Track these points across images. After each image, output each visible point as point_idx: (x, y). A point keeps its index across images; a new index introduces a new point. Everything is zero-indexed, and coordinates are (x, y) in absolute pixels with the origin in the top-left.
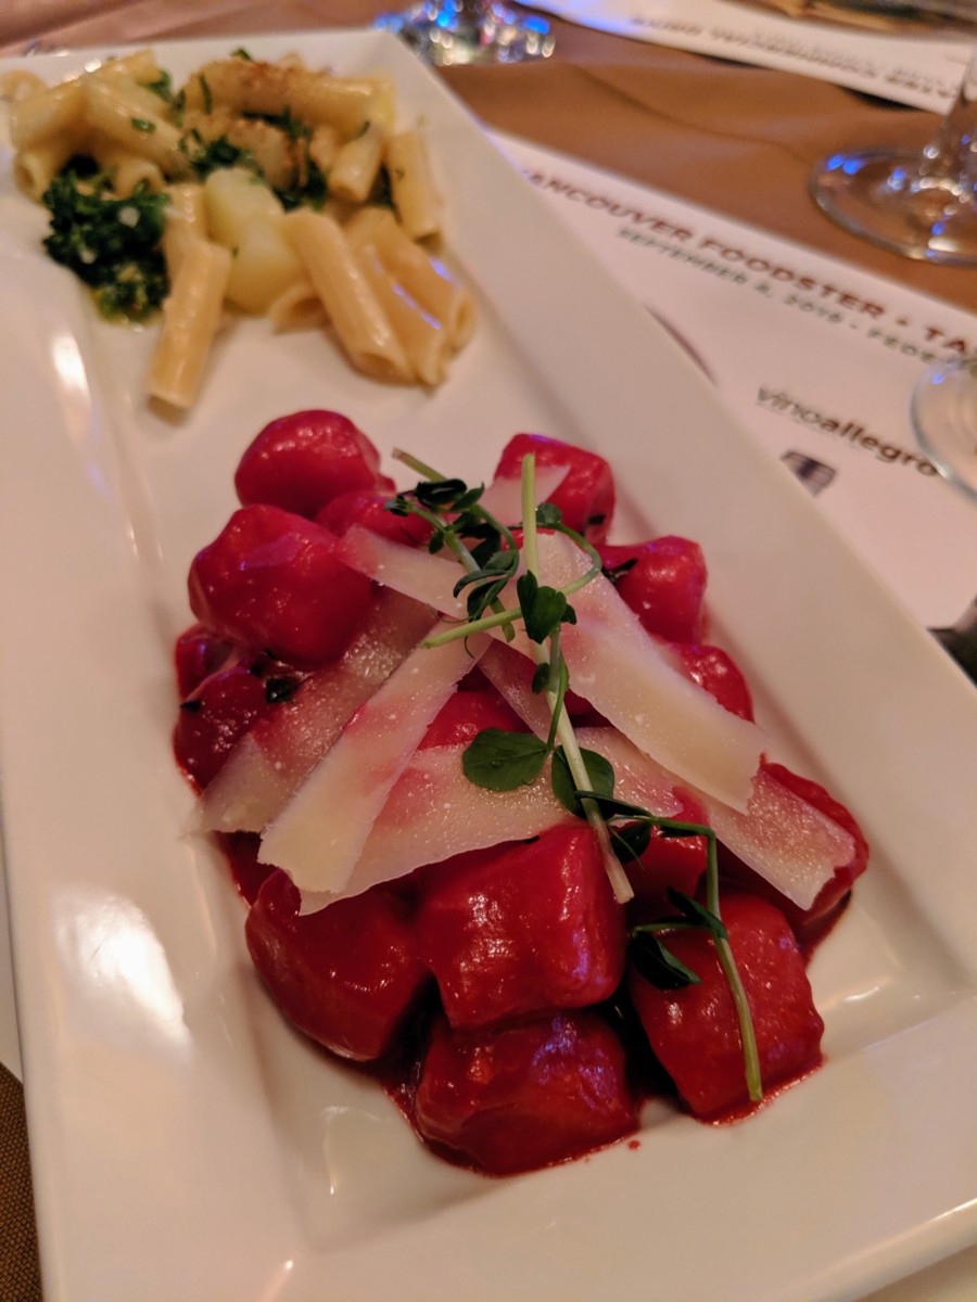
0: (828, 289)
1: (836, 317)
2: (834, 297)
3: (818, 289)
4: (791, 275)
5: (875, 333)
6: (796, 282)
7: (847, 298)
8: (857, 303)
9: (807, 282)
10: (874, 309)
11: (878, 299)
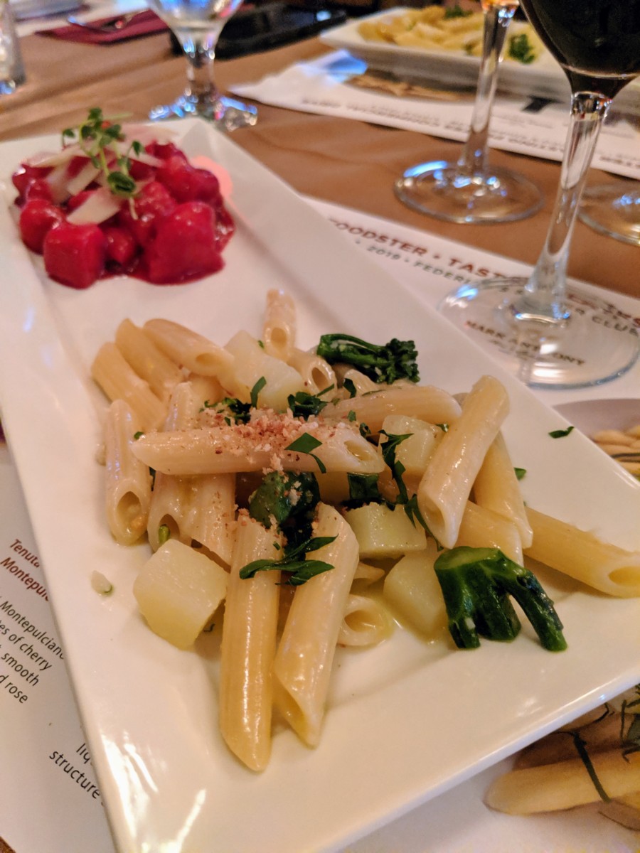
0: (395, 241)
1: (397, 257)
2: (398, 245)
3: (389, 241)
4: (374, 235)
5: (418, 264)
6: (377, 238)
7: (405, 246)
8: (411, 248)
9: (383, 238)
10: (420, 250)
11: (423, 245)
